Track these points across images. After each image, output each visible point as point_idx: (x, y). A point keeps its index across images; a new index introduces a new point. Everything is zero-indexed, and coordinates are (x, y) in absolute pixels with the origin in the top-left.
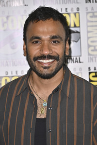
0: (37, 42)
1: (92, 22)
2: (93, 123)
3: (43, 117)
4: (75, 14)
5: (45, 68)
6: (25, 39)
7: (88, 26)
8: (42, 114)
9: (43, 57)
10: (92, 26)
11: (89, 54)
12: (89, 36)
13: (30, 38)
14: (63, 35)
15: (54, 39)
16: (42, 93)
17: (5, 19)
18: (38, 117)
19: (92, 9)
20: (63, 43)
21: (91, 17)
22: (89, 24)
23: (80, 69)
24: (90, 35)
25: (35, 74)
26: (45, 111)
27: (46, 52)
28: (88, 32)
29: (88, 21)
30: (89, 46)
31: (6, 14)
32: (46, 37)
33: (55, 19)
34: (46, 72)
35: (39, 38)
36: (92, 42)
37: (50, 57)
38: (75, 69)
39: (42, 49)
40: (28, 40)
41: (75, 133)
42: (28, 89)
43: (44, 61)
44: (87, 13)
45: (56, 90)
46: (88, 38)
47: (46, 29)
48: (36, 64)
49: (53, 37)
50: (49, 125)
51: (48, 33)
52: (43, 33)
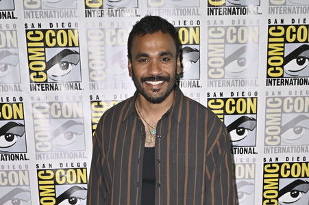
0: (144, 60)
1: (214, 38)
2: (207, 152)
3: (152, 145)
4: (195, 28)
5: (154, 91)
6: (130, 56)
7: (209, 44)
8: (150, 142)
9: (152, 78)
10: (214, 44)
11: (209, 78)
12: (210, 56)
13: (135, 55)
14: (174, 51)
15: (164, 56)
16: (151, 118)
17: (114, 33)
18: (146, 145)
19: (215, 23)
20: (173, 60)
21: (213, 32)
22: (211, 41)
23: (198, 95)
24: (211, 54)
25: (142, 98)
26: (153, 139)
27: (155, 73)
28: (209, 51)
29: (210, 38)
30: (209, 68)
31: (116, 26)
32: (154, 54)
33: (164, 32)
34: (155, 95)
35: (146, 55)
36: (213, 63)
37: (159, 78)
38: (192, 94)
39: (150, 68)
40: (133, 57)
41: (187, 164)
42: (134, 114)
43: (153, 83)
44: (209, 28)
45: (166, 115)
46: (209, 58)
47: (154, 45)
48: (144, 86)
49: (162, 54)
50: (158, 155)
51: (157, 49)
52: (151, 49)
